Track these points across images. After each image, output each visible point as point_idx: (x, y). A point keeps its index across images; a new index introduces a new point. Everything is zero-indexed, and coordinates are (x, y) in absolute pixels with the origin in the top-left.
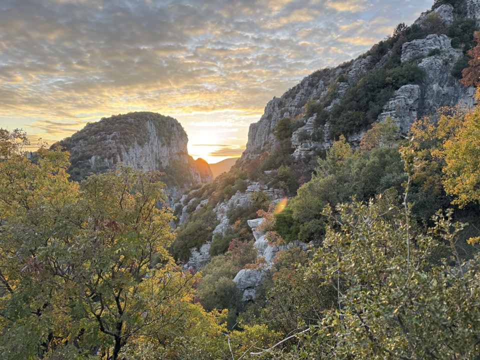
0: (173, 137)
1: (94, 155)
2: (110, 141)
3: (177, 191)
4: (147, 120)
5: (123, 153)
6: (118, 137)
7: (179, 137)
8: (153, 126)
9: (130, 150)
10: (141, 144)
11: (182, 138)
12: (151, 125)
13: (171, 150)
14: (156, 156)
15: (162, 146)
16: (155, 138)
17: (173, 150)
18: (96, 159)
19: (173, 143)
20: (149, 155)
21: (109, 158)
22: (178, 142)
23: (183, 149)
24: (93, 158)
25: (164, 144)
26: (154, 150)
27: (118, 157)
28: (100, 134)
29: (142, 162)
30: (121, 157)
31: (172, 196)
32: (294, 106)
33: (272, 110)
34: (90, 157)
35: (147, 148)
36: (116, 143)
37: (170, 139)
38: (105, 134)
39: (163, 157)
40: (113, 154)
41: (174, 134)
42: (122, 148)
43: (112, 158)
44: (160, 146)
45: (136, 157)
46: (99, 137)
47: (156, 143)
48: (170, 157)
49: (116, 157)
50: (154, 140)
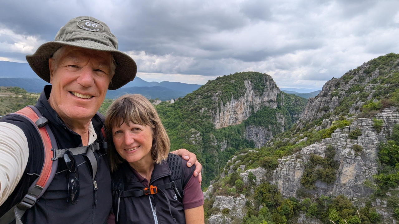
0: (266, 90)
1: (204, 107)
2: (215, 97)
3: (262, 130)
4: (245, 80)
5: (221, 107)
6: (220, 95)
7: (271, 89)
8: (250, 83)
9: (227, 104)
10: (237, 98)
11: (272, 90)
12: (248, 83)
13: (263, 99)
14: (250, 103)
15: (256, 97)
16: (250, 91)
17: (264, 99)
18: (204, 110)
19: (266, 93)
20: (244, 104)
21: (212, 110)
22: (269, 93)
23: (273, 98)
24: (203, 109)
25: (257, 95)
26: (249, 100)
27: (218, 109)
28: (211, 92)
29: (237, 110)
30: (220, 109)
31: (259, 134)
32: (344, 90)
33: (328, 89)
34: (201, 109)
35: (242, 100)
36: (219, 99)
37: (263, 91)
38: (213, 92)
39: (255, 104)
40: (215, 107)
41: (267, 88)
42: (221, 103)
43: (214, 110)
44: (254, 96)
45: (232, 107)
46: (210, 94)
47: (251, 95)
48: (261, 104)
49: (216, 109)
50: (249, 93)
